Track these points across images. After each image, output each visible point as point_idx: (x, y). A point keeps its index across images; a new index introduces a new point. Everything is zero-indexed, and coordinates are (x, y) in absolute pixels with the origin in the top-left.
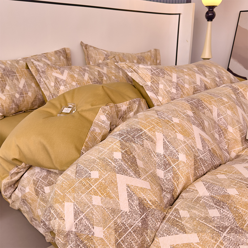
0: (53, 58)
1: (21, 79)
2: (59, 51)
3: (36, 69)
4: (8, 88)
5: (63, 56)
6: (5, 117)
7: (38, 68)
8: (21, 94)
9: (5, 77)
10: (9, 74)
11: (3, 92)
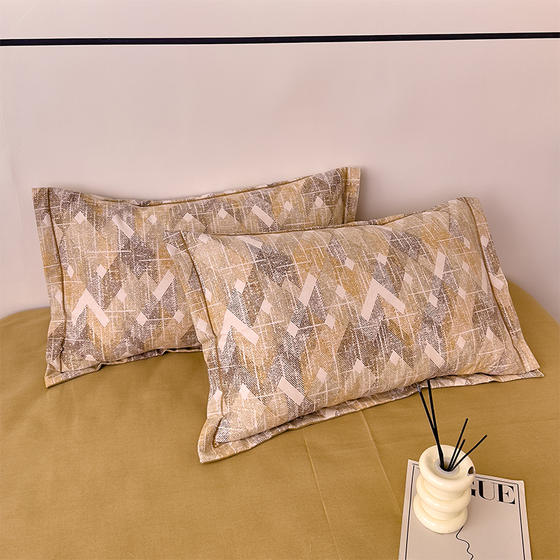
2: (320, 181)
4: (121, 295)
6: (103, 366)
9: (122, 265)
10: (137, 259)
11: (106, 305)
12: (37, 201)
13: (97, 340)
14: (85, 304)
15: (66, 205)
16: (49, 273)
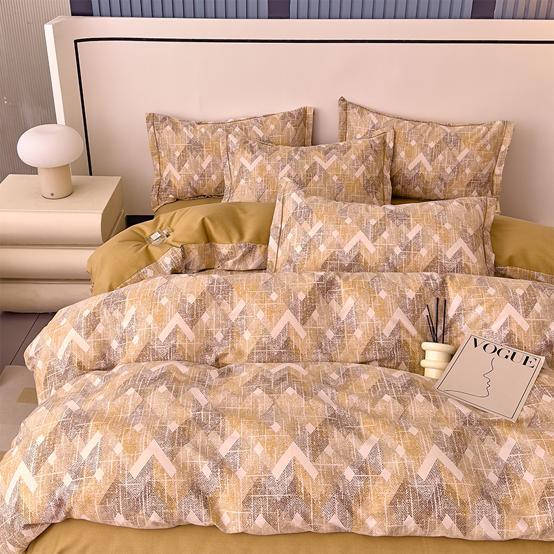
0: (272, 127)
1: (207, 156)
2: (290, 114)
3: (227, 146)
4: (187, 166)
5: (292, 123)
6: (177, 200)
7: (230, 146)
8: (202, 176)
9: (187, 151)
10: (195, 148)
11: (179, 170)
12: (148, 120)
13: (175, 187)
14: (170, 169)
15: (162, 122)
16: (153, 155)
